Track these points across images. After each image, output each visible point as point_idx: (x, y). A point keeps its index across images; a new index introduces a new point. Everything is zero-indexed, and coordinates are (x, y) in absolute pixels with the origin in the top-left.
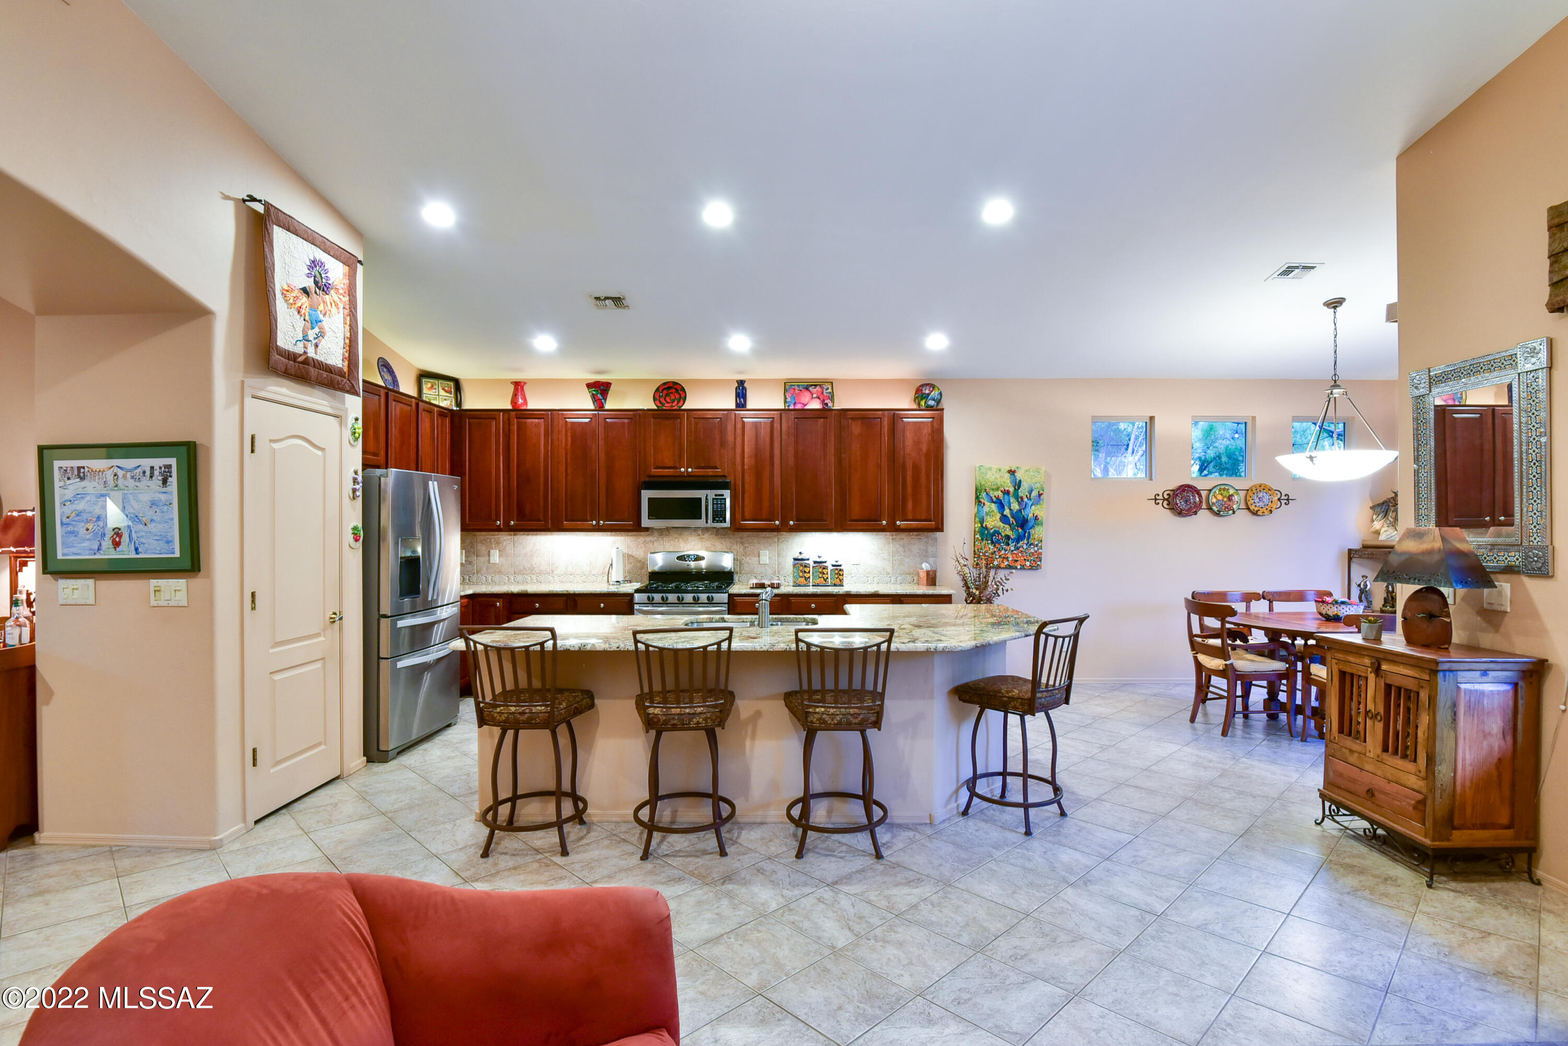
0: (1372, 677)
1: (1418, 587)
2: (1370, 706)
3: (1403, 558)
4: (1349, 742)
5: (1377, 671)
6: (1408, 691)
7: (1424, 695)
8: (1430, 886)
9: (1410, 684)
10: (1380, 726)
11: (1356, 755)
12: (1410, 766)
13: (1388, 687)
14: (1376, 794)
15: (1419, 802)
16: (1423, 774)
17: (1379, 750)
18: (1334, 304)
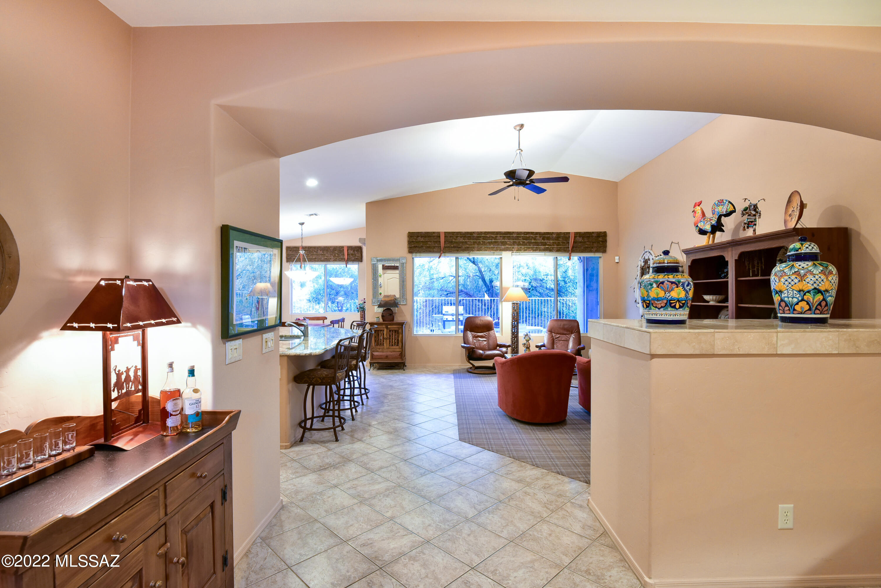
0: (385, 330)
1: (385, 308)
2: (385, 336)
3: (384, 302)
4: (378, 347)
5: (387, 328)
6: (395, 331)
7: (400, 331)
8: (404, 370)
9: (396, 329)
10: (388, 341)
11: (381, 349)
12: (397, 347)
13: (390, 331)
14: (389, 356)
15: (400, 354)
16: (401, 348)
17: (388, 346)
18: (302, 224)
